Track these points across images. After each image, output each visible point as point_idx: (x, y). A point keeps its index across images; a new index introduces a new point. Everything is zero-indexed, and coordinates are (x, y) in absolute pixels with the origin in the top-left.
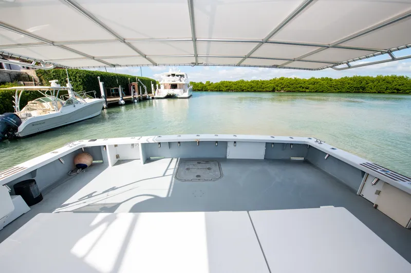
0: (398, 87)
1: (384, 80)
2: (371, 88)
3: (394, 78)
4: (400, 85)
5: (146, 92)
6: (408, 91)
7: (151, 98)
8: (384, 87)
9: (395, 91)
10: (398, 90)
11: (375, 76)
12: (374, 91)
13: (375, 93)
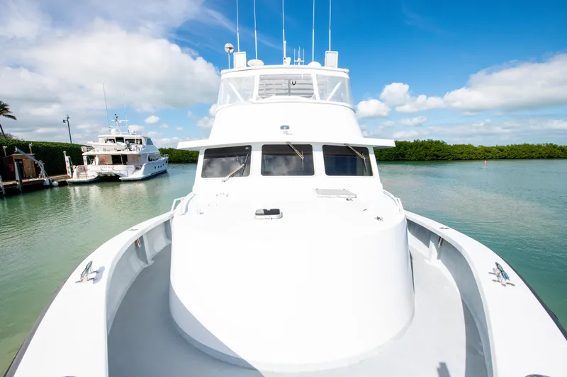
0: (436, 153)
1: (422, 145)
2: (410, 155)
3: (431, 142)
4: (438, 151)
5: (43, 172)
6: (446, 158)
7: (55, 183)
8: (422, 153)
9: (435, 157)
10: (437, 156)
11: (412, 141)
12: (414, 158)
13: (415, 160)
